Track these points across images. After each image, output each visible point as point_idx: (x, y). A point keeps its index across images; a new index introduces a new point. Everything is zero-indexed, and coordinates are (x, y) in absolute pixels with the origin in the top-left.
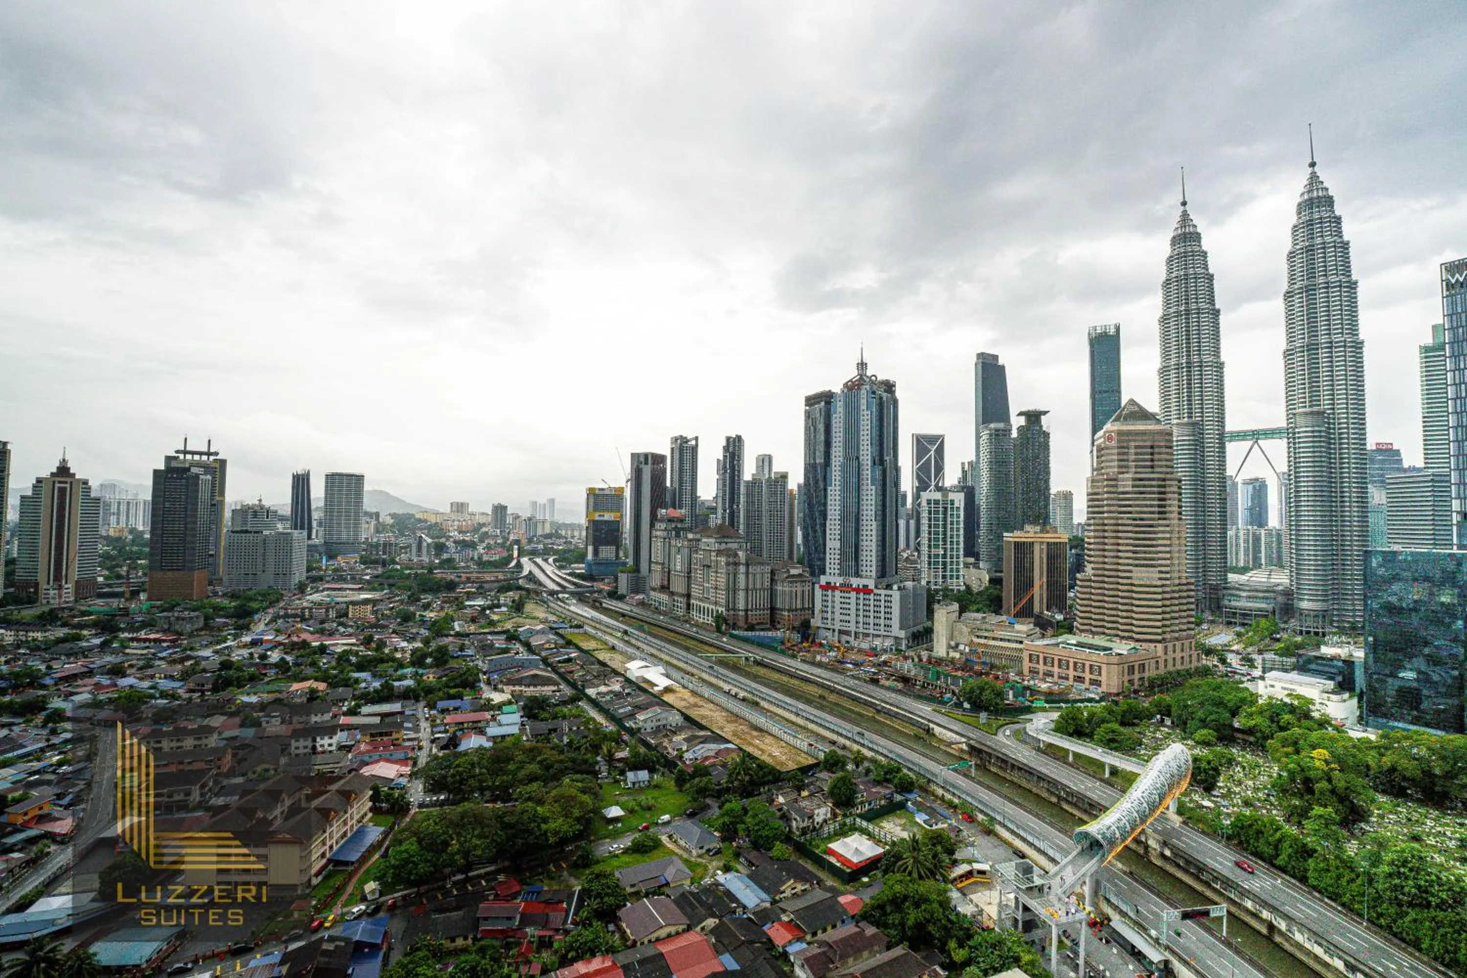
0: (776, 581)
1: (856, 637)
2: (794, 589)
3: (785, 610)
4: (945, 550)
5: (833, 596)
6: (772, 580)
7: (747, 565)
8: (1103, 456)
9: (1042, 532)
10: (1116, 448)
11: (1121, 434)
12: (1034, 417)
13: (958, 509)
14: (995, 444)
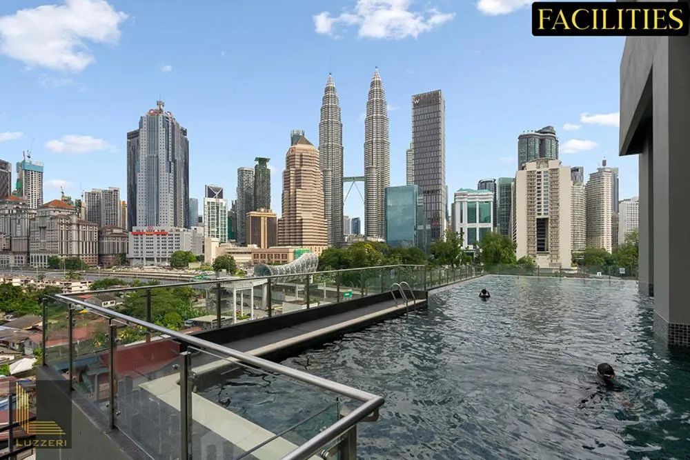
0: (103, 237)
1: (158, 261)
2: (116, 241)
3: (109, 255)
4: (218, 229)
5: (142, 238)
6: (99, 237)
7: (78, 225)
8: (290, 160)
9: (265, 212)
10: (294, 155)
11: (298, 150)
12: (263, 161)
13: (225, 207)
14: (245, 178)
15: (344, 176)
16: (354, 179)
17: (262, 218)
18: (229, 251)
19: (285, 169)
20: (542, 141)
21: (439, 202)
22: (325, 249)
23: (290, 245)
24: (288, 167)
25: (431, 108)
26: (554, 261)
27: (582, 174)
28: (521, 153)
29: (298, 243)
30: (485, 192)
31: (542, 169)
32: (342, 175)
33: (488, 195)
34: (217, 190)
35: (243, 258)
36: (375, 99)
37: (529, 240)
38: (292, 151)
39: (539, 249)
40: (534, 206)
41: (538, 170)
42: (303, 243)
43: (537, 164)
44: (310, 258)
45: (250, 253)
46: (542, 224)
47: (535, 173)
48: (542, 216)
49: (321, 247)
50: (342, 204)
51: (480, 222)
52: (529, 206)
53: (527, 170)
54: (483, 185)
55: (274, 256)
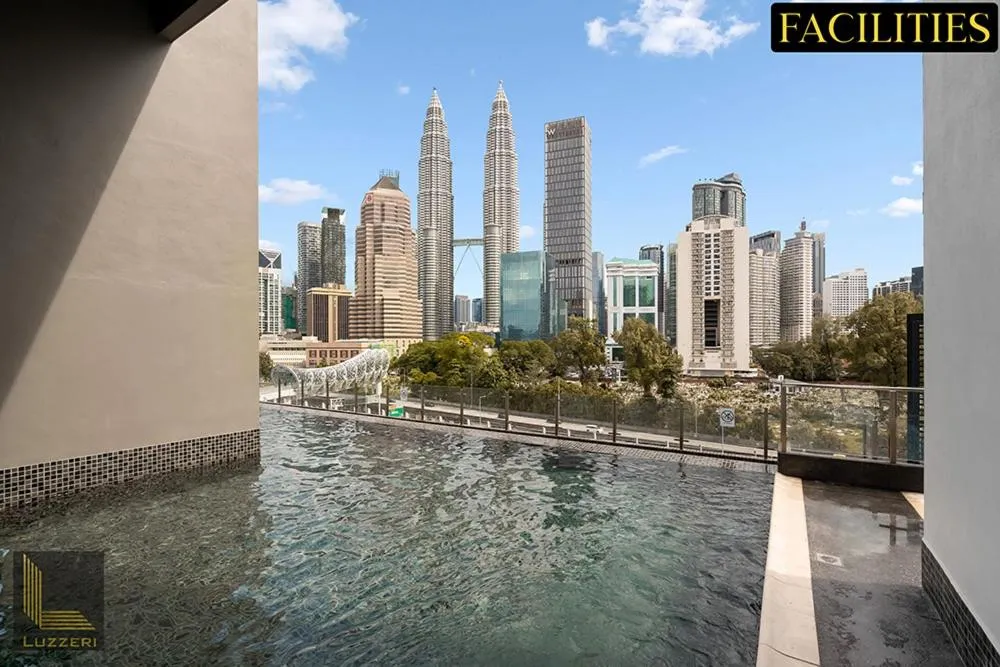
4: (266, 313)
8: (366, 211)
9: (334, 288)
10: (373, 205)
11: (377, 196)
12: (334, 213)
13: (277, 281)
14: (309, 238)
15: (455, 238)
16: (470, 242)
17: (330, 298)
18: (274, 346)
19: (359, 224)
20: (724, 194)
21: (582, 277)
22: (412, 342)
23: (366, 337)
24: (363, 222)
25: (570, 143)
26: (727, 361)
27: (778, 240)
28: (697, 210)
29: (376, 335)
30: (647, 263)
31: (712, 231)
32: (452, 237)
33: (652, 267)
34: (272, 255)
35: (291, 357)
36: (498, 127)
37: (694, 330)
38: (369, 198)
39: (708, 344)
40: (701, 282)
41: (707, 232)
42: (385, 334)
43: (706, 223)
44: (375, 356)
45: (304, 349)
46: (712, 309)
47: (703, 236)
48: (713, 297)
49: (406, 340)
50: (452, 277)
51: (640, 305)
52: (695, 282)
53: (693, 231)
54: (646, 253)
55: (339, 354)
